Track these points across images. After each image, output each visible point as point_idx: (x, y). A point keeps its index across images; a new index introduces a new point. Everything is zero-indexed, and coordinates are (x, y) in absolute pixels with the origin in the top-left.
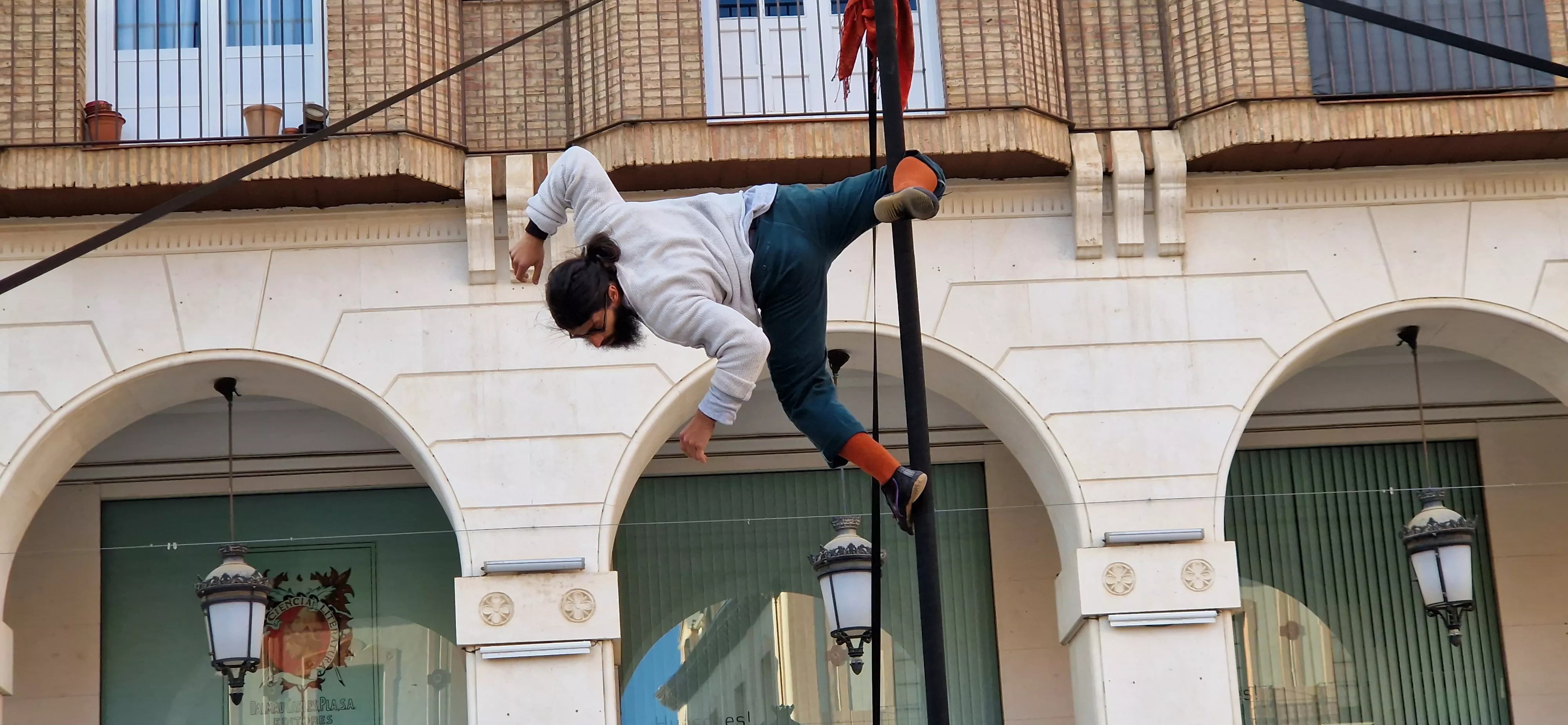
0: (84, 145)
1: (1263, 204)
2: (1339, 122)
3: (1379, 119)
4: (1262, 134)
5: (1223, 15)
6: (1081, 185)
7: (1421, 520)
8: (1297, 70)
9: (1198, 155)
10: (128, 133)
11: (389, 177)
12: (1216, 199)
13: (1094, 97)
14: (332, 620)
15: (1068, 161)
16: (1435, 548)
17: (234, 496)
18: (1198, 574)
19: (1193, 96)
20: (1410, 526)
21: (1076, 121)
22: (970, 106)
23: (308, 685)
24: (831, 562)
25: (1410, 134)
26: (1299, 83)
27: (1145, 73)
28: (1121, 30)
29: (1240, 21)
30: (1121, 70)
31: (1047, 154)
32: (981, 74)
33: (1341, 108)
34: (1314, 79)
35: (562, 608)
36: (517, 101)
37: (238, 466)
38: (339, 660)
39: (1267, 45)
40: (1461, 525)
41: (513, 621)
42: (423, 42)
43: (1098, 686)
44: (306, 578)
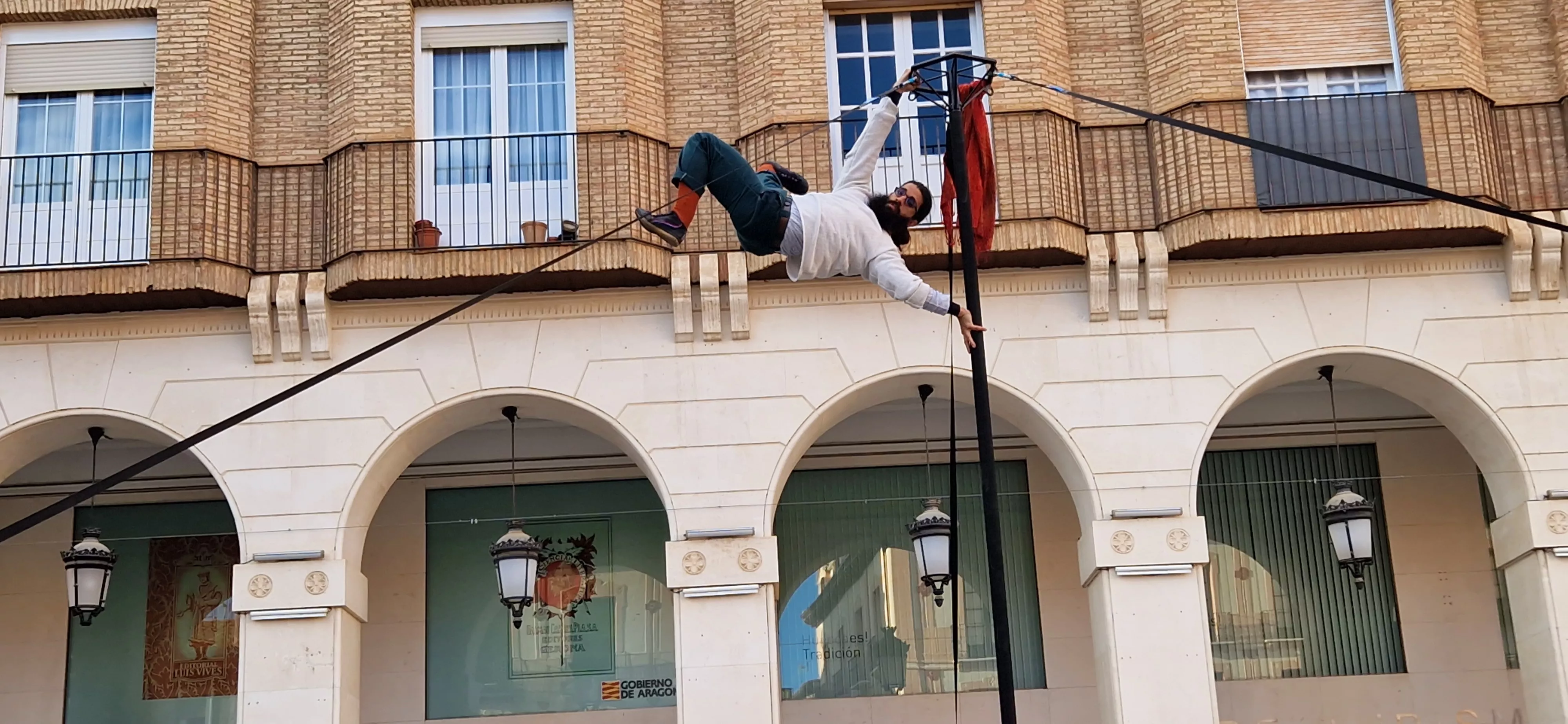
0: (414, 250)
1: (1222, 282)
2: (1276, 224)
3: (1304, 222)
4: (1222, 233)
5: (1194, 151)
6: (1093, 270)
7: (1335, 501)
8: (1246, 188)
9: (1176, 248)
10: (443, 241)
11: (620, 269)
12: (1189, 280)
13: (1101, 209)
14: (582, 570)
15: (1085, 254)
16: (1345, 521)
17: (516, 486)
18: (1178, 539)
19: (1173, 207)
20: (1327, 505)
21: (1090, 226)
22: (1017, 217)
23: (565, 614)
24: (921, 529)
25: (1326, 232)
26: (1248, 198)
27: (1139, 192)
28: (1122, 162)
29: (1206, 155)
30: (1122, 190)
31: (1070, 250)
32: (1024, 195)
33: (1278, 215)
34: (1258, 195)
35: (739, 562)
36: (705, 217)
37: (518, 466)
38: (586, 597)
39: (1225, 172)
40: (1364, 505)
41: (706, 571)
42: (642, 177)
43: (1109, 617)
44: (564, 541)
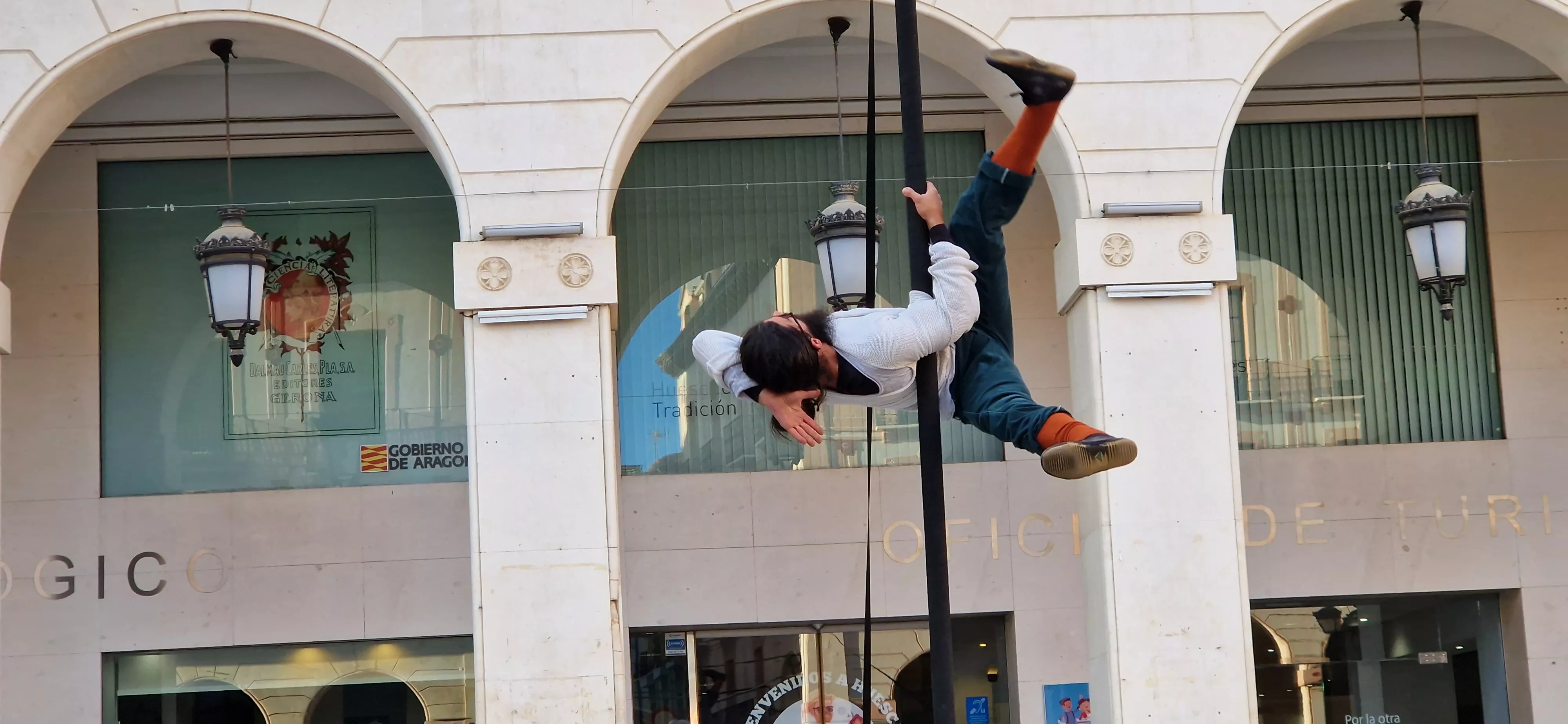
7: (1417, 195)
14: (332, 284)
16: (1430, 223)
17: (232, 159)
20: (1406, 202)
23: (308, 348)
24: (828, 228)
35: (559, 272)
37: (236, 129)
38: (339, 324)
40: (1457, 201)
41: (511, 286)
43: (1095, 357)
44: (305, 241)
